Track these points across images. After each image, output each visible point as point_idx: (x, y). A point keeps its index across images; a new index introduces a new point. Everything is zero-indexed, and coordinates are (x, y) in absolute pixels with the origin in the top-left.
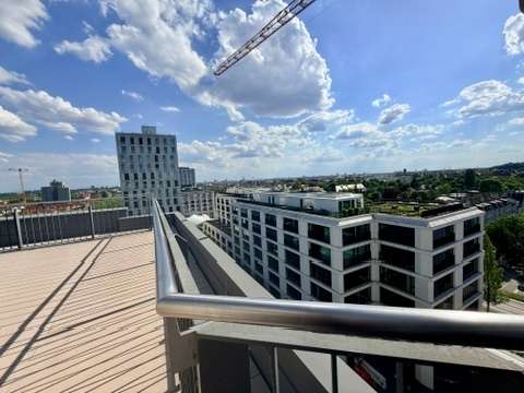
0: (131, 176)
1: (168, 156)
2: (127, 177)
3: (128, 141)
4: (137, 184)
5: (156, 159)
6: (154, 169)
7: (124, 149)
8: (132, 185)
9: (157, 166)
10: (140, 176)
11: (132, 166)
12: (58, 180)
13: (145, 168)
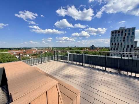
0: (114, 44)
1: (130, 37)
2: (112, 44)
3: (114, 33)
4: (115, 46)
5: (124, 38)
6: (122, 41)
7: (113, 35)
8: (113, 47)
9: (124, 40)
10: (117, 44)
11: (115, 41)
12: (93, 45)
13: (119, 41)
